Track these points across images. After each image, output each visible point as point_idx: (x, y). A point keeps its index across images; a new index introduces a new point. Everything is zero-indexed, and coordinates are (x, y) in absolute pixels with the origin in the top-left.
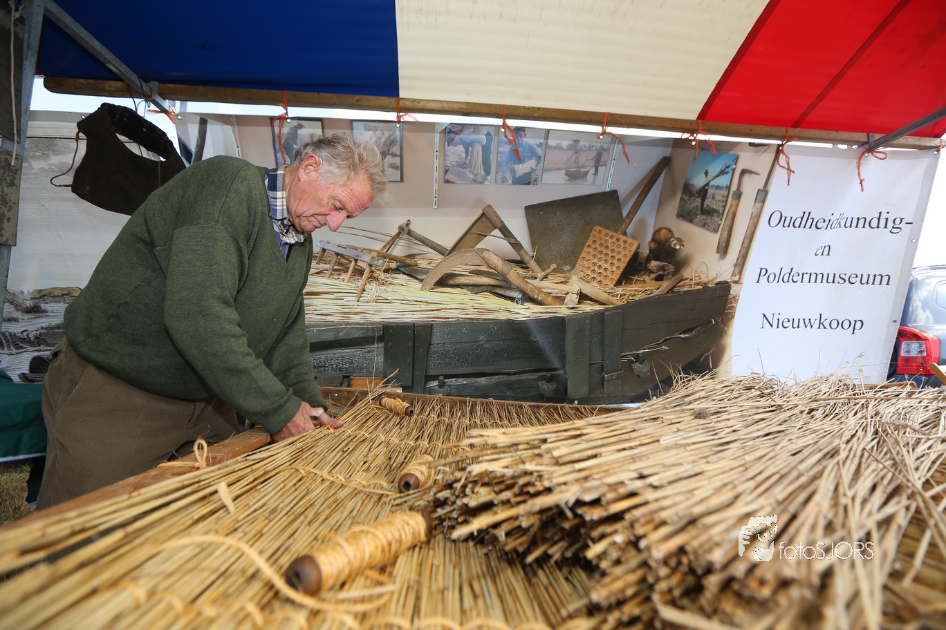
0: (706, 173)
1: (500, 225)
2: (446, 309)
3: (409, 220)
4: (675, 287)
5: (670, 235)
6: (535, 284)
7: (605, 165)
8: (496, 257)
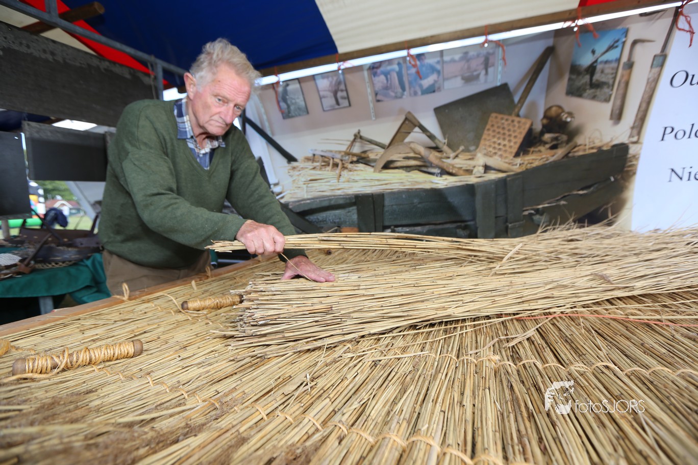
1: (418, 124)
3: (360, 130)
4: (569, 153)
6: (449, 162)
7: (494, 66)
8: (420, 146)
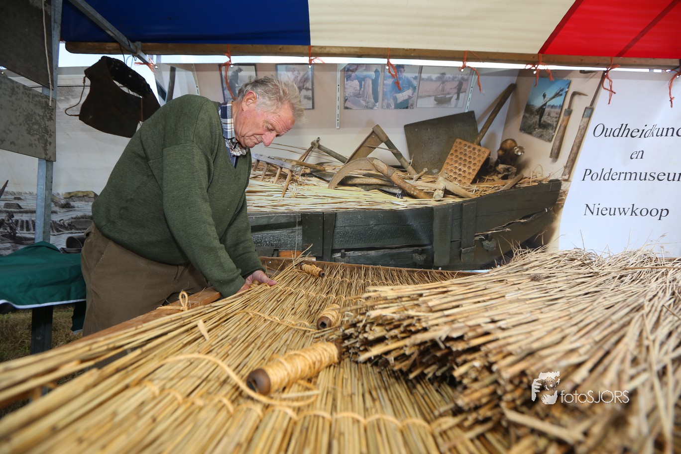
0: (544, 96)
1: (385, 140)
2: (346, 202)
3: (319, 138)
4: (517, 184)
5: (514, 145)
6: (412, 183)
7: (465, 92)
8: (383, 164)
